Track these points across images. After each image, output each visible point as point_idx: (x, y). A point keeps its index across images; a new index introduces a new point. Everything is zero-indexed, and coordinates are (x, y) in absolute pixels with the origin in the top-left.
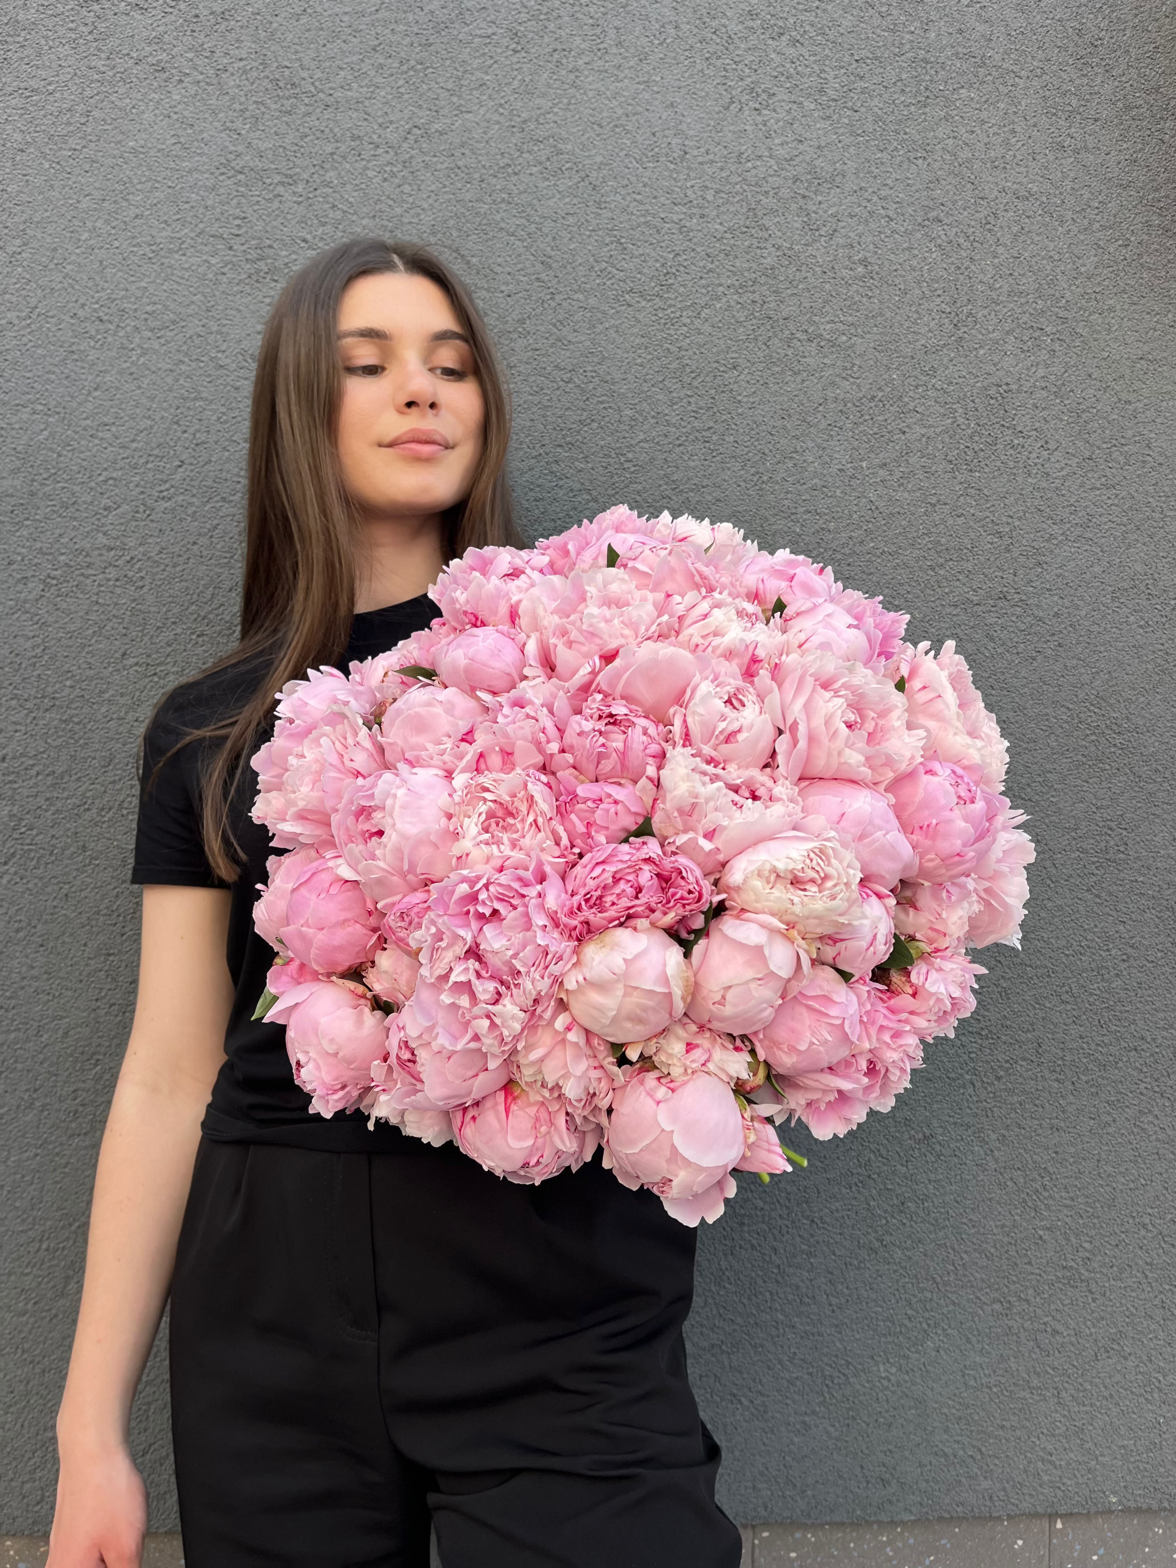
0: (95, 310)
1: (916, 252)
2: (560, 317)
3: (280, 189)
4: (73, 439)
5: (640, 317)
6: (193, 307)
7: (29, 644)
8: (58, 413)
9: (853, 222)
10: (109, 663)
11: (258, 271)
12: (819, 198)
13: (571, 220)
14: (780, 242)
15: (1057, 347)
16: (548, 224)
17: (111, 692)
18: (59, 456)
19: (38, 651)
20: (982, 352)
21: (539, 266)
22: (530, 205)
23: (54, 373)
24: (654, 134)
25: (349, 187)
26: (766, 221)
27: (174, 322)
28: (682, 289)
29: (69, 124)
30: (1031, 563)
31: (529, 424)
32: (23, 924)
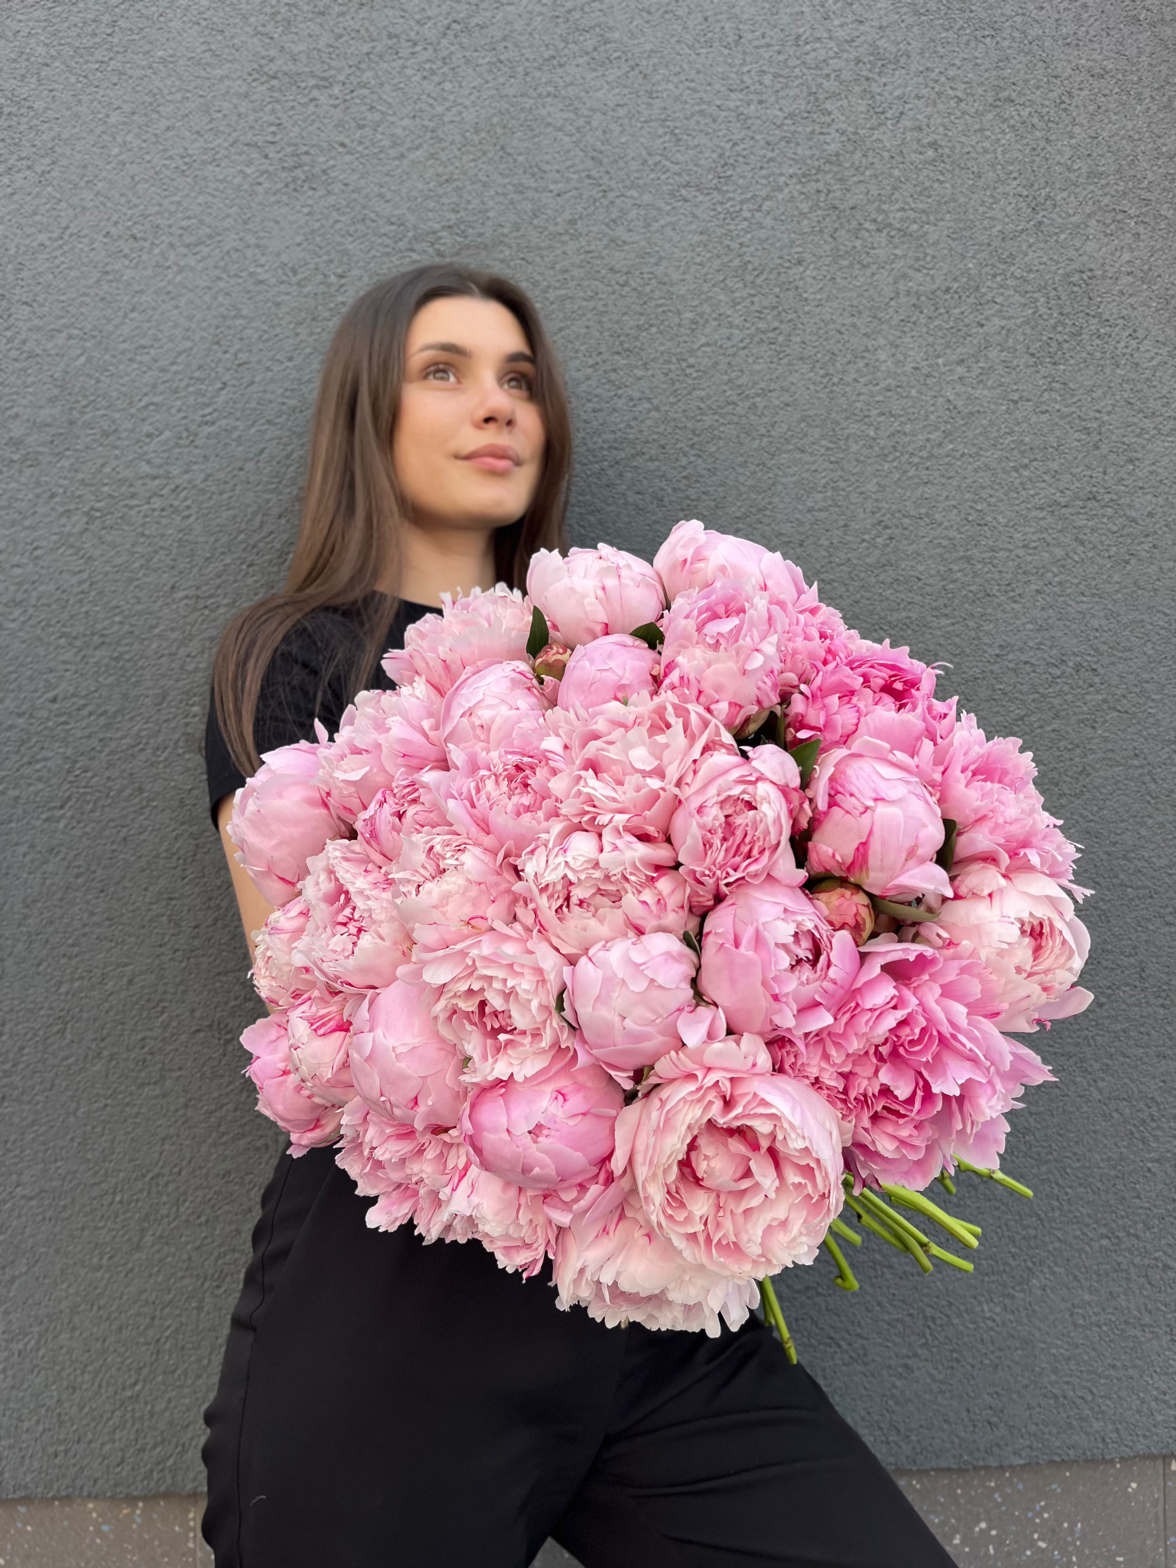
0: (129, 228)
1: (988, 133)
2: (614, 216)
3: (315, 93)
4: (111, 364)
5: (698, 212)
6: (229, 220)
7: (75, 580)
8: (94, 337)
9: (920, 103)
10: (158, 597)
11: (295, 180)
12: (884, 80)
13: (621, 112)
14: (844, 126)
15: (1141, 229)
16: (598, 116)
17: (161, 627)
18: (98, 381)
19: (85, 586)
20: (1063, 236)
21: (589, 163)
22: (579, 98)
23: (88, 295)
24: (706, 19)
25: (387, 88)
26: (828, 105)
27: (210, 237)
28: (741, 181)
29: (94, 35)
30: (1122, 459)
31: (583, 331)
32: (82, 870)
